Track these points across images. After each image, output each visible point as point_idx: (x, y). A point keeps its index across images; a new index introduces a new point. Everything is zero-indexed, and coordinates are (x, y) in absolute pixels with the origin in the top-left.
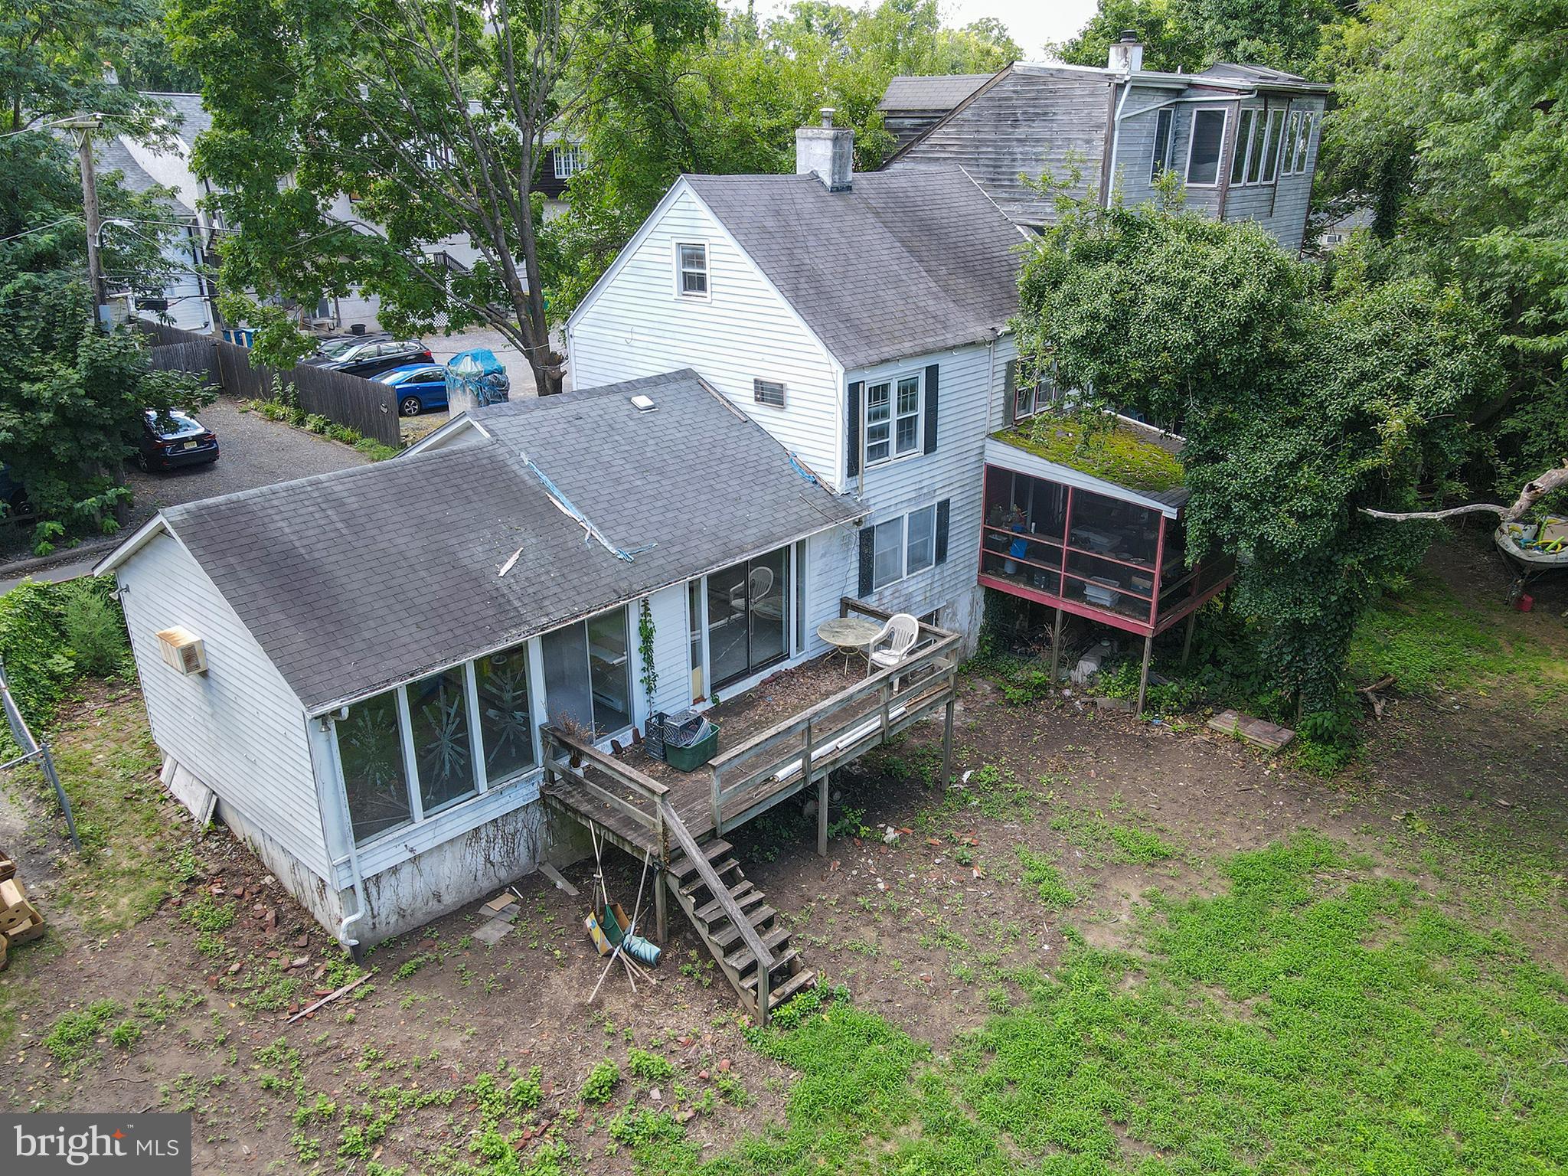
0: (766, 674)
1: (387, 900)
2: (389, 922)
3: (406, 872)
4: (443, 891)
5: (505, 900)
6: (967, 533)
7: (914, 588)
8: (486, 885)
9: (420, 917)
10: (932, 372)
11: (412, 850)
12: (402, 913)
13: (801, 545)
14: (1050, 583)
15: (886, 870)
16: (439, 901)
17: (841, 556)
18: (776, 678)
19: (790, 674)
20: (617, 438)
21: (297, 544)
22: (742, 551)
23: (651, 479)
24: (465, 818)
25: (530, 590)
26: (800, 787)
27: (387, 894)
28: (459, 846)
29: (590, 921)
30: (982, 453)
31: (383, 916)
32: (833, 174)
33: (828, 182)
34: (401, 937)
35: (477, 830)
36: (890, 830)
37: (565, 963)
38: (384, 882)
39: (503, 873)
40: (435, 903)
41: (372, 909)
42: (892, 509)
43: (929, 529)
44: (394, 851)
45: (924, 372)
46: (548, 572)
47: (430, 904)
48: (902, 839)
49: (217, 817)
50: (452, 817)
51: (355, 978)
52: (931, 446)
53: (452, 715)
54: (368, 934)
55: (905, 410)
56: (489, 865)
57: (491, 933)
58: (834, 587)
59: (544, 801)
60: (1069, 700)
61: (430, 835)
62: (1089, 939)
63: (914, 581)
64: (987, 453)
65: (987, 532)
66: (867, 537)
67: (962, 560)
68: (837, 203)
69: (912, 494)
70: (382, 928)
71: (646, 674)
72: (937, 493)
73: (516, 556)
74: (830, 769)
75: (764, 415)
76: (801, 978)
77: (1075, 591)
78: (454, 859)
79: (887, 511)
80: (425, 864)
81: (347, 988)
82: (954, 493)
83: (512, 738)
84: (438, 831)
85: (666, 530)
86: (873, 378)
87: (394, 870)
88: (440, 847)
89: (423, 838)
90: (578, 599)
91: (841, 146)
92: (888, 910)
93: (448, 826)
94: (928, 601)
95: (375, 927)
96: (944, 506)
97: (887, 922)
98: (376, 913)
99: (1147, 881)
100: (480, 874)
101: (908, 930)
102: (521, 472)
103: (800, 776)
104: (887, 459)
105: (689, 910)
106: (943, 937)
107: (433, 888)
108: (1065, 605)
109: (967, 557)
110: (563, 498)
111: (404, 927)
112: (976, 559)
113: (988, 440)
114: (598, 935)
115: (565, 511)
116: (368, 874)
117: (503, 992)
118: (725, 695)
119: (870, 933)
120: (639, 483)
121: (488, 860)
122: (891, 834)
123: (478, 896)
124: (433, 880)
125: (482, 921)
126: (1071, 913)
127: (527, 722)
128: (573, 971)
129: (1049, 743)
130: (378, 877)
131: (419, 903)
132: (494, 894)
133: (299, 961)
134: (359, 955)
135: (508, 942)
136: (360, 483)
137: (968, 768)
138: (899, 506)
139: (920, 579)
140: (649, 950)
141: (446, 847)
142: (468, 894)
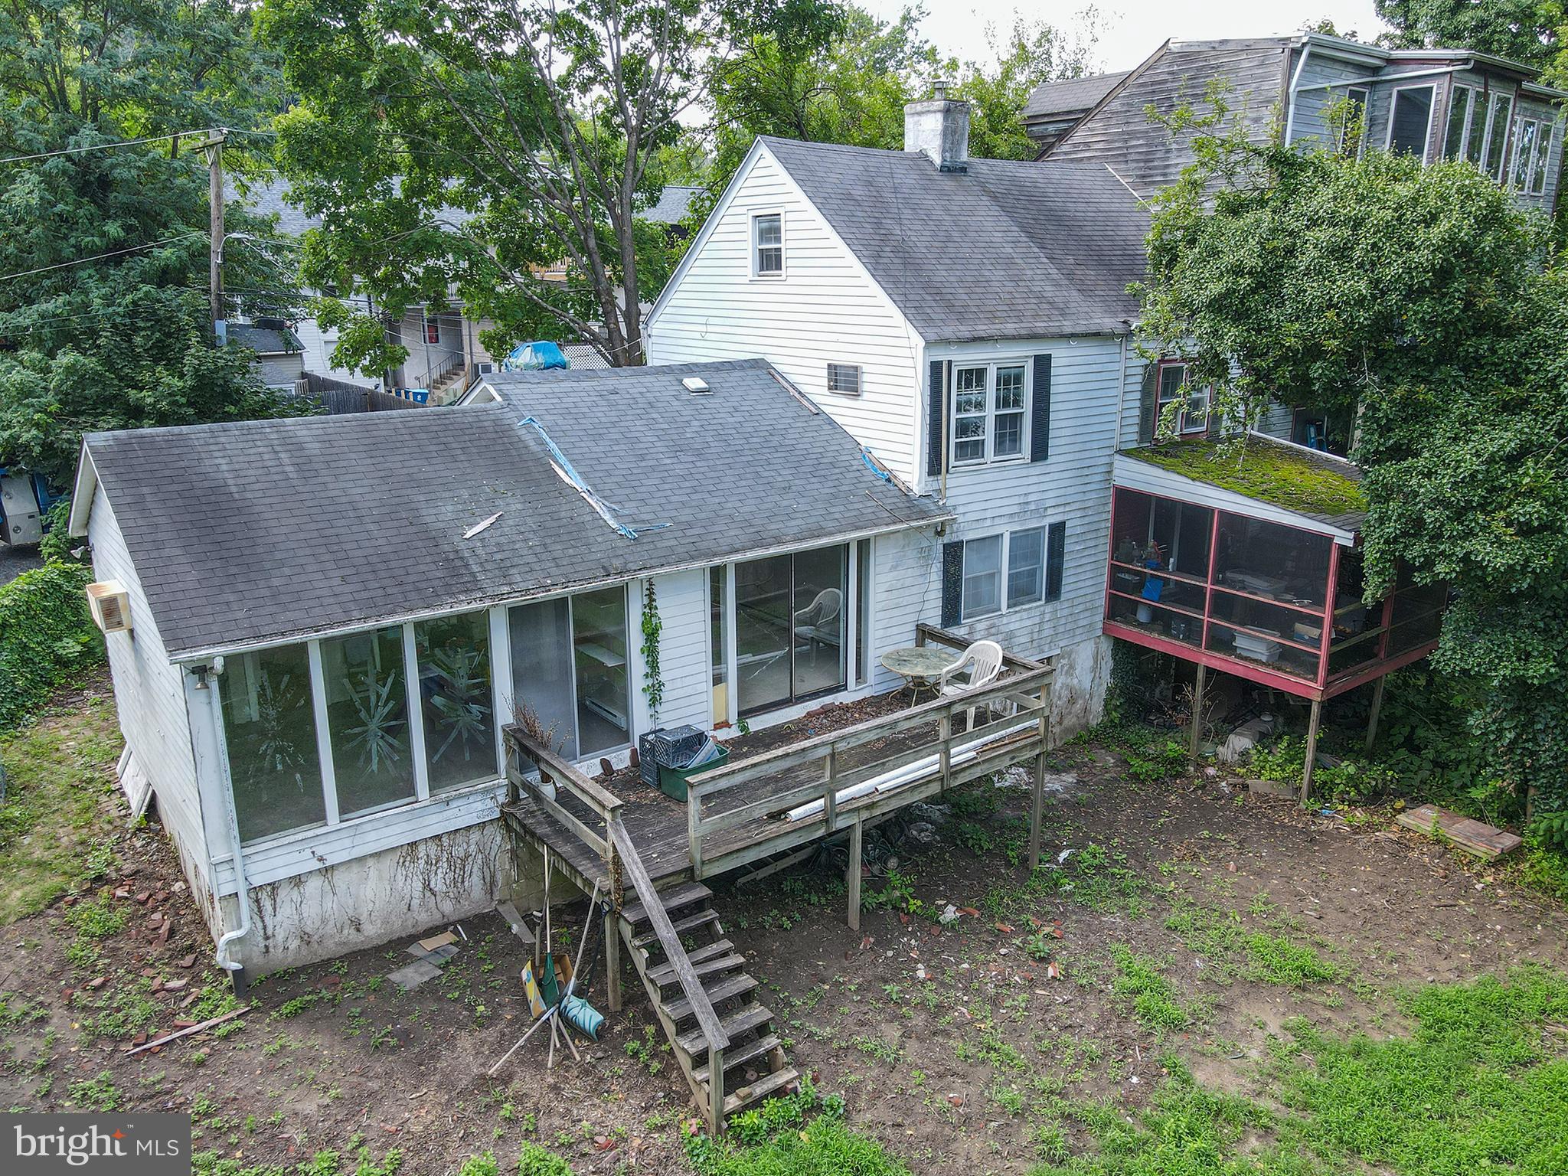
0: (814, 705)
1: (284, 919)
2: (287, 950)
3: (313, 885)
4: (364, 918)
5: (445, 939)
6: (1089, 567)
7: (1017, 625)
8: (424, 918)
9: (330, 948)
10: (1043, 364)
11: (321, 859)
12: (306, 938)
13: (863, 545)
14: (1191, 632)
15: (930, 955)
16: (358, 930)
17: (917, 572)
18: (826, 711)
19: (845, 708)
20: (655, 416)
21: (231, 482)
22: (778, 541)
23: (683, 458)
24: (397, 829)
25: (498, 556)
26: (821, 833)
27: (286, 911)
28: (389, 862)
29: (526, 973)
30: (1109, 472)
31: (280, 938)
32: (944, 151)
33: (937, 160)
34: (303, 969)
35: (413, 845)
36: (951, 908)
37: (484, 1023)
38: (282, 893)
39: (447, 907)
40: (352, 931)
41: (265, 928)
42: (988, 523)
43: (1037, 557)
44: (296, 856)
45: (1031, 362)
46: (525, 540)
47: (346, 932)
48: (963, 920)
49: (152, 808)
50: (377, 825)
51: (228, 1010)
52: (1040, 452)
53: (384, 696)
54: (257, 959)
55: (1006, 405)
56: (428, 894)
57: (410, 977)
58: (909, 609)
59: (504, 819)
60: (1213, 780)
61: (347, 843)
62: (1199, 1077)
63: (1017, 617)
64: (1116, 472)
65: (1114, 570)
66: (953, 553)
67: (1080, 600)
68: (948, 184)
69: (1016, 509)
70: (277, 954)
71: (650, 682)
72: (1050, 511)
74: (865, 815)
75: (836, 406)
76: (781, 1078)
77: (1222, 643)
78: (381, 878)
79: (981, 524)
80: (340, 878)
81: (211, 1023)
82: (1072, 515)
83: (465, 735)
84: (358, 840)
85: (688, 511)
86: (965, 358)
87: (297, 881)
88: (361, 860)
89: (337, 846)
90: (554, 571)
91: (954, 119)
92: (923, 1005)
93: (373, 836)
94: (1035, 644)
95: (267, 951)
96: (1058, 531)
97: (919, 1020)
98: (269, 932)
99: (1293, 1008)
100: (415, 902)
101: (946, 1033)
102: (528, 438)
103: (820, 816)
104: (981, 460)
105: (641, 968)
106: (990, 1049)
107: (351, 913)
108: (1207, 659)
109: (1089, 597)
110: (569, 467)
111: (307, 957)
112: (1101, 602)
113: (1117, 457)
114: (532, 990)
115: (567, 480)
116: (257, 882)
117: (393, 1050)
118: (756, 724)
119: (893, 1033)
120: (668, 461)
121: (427, 886)
122: (950, 913)
123: (413, 931)
124: (350, 902)
125: (406, 960)
126: (1177, 1039)
127: (488, 719)
128: (491, 1034)
129: (1179, 829)
130: (274, 887)
131: (330, 928)
132: (431, 932)
133: (175, 983)
134: (242, 984)
135: (429, 990)
136: (330, 431)
137: (1068, 847)
138: (997, 521)
139: (1025, 615)
140: (588, 1016)
141: (371, 862)
142: (399, 927)
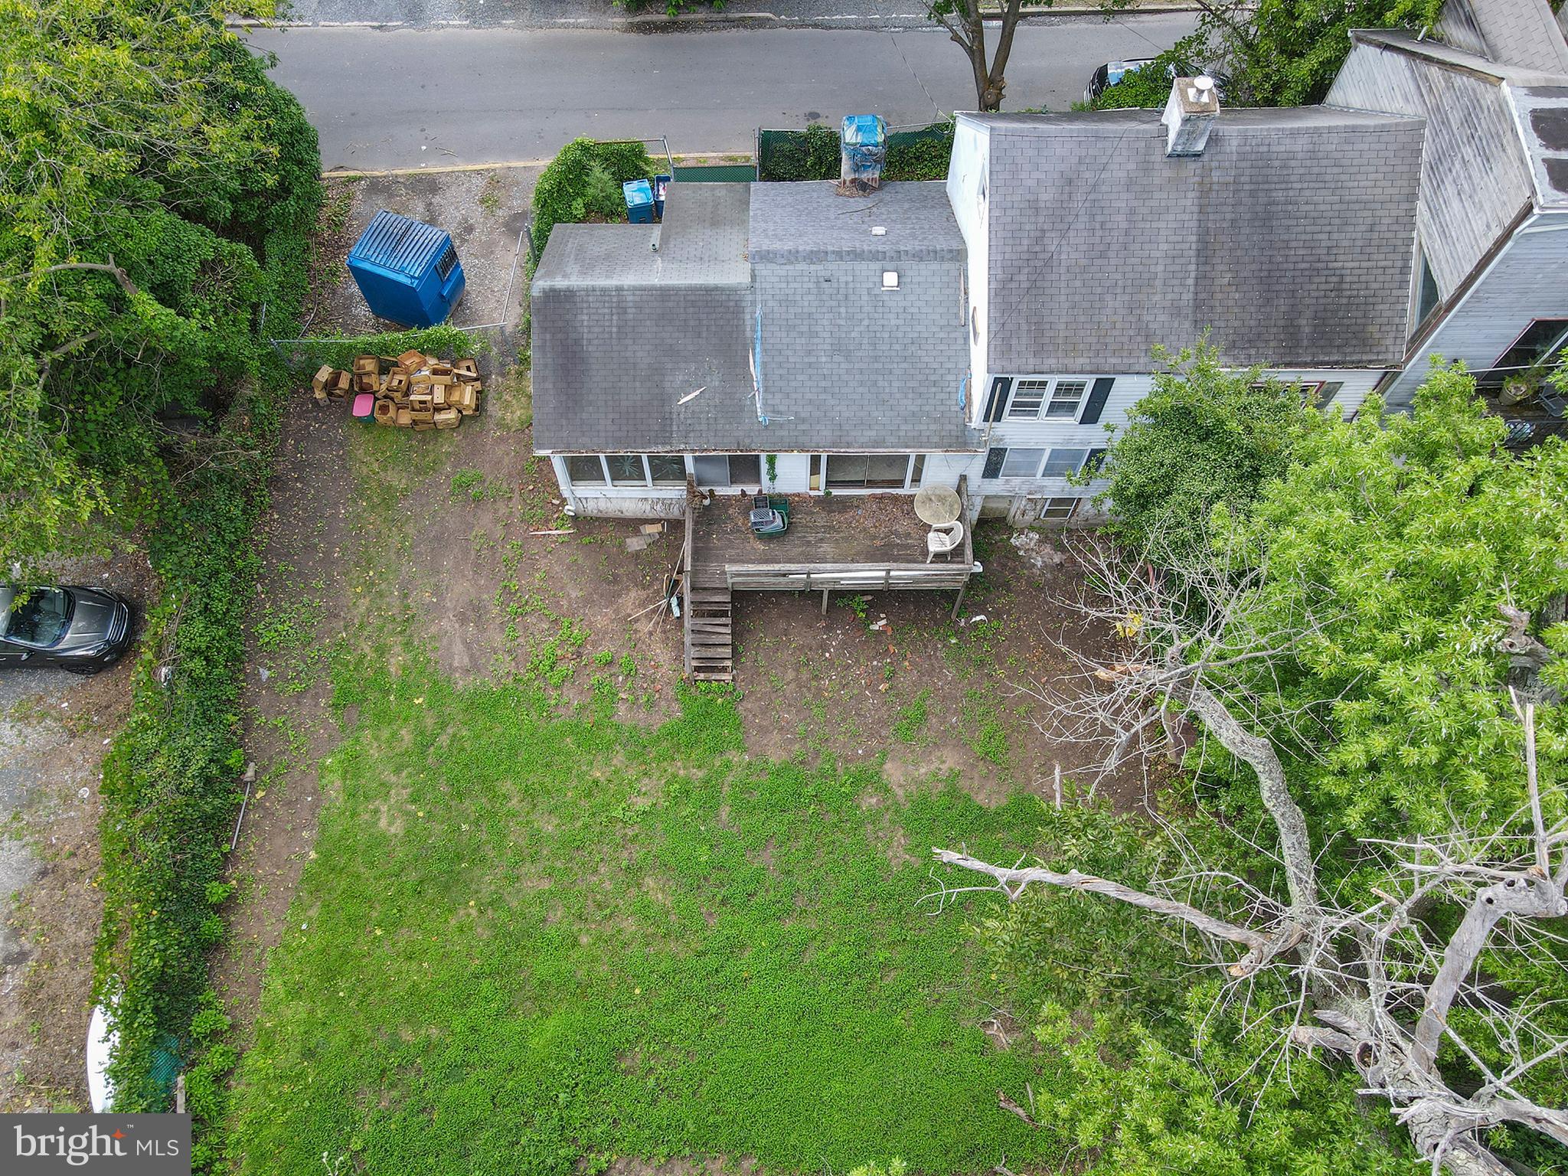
0: (878, 491)
1: (592, 507)
2: (592, 513)
5: (657, 528)
7: (1050, 484)
8: (651, 516)
9: (611, 515)
10: (1105, 383)
11: (603, 494)
12: (598, 512)
16: (623, 513)
18: (882, 497)
19: (895, 499)
20: (842, 310)
21: (585, 336)
26: (800, 589)
27: (592, 503)
28: (635, 501)
31: (589, 509)
32: (1175, 144)
33: (1171, 145)
35: (646, 498)
36: (884, 622)
37: (644, 588)
38: (590, 500)
39: (661, 514)
40: (620, 513)
42: (1032, 443)
43: (1076, 460)
44: (593, 491)
45: (1093, 381)
46: (708, 413)
47: (616, 513)
48: (880, 633)
51: (567, 529)
52: (1090, 420)
54: (581, 514)
55: (1064, 397)
57: (634, 544)
58: (956, 470)
61: (615, 493)
63: (1050, 481)
66: (997, 452)
69: (1060, 440)
70: (588, 512)
71: (771, 472)
72: (1092, 444)
73: (698, 392)
76: (724, 677)
78: (631, 504)
79: (1026, 443)
80: (614, 501)
81: (560, 532)
83: (670, 471)
84: (620, 493)
85: (809, 408)
86: (1028, 377)
87: (595, 498)
88: (623, 498)
89: (611, 493)
93: (627, 493)
94: (1066, 492)
95: (584, 511)
96: (1099, 452)
98: (585, 507)
99: (965, 764)
100: (648, 512)
101: (809, 689)
102: (748, 322)
103: (802, 584)
104: (1032, 418)
107: (619, 509)
110: (757, 357)
111: (599, 516)
114: (665, 585)
115: (752, 368)
116: (579, 496)
117: (609, 583)
118: (838, 492)
121: (653, 509)
122: (878, 626)
124: (619, 506)
126: (899, 746)
127: (682, 470)
128: (643, 594)
130: (585, 498)
131: (611, 511)
132: (651, 522)
134: (573, 520)
135: (637, 555)
136: (644, 298)
137: (985, 615)
138: (1040, 444)
139: (1058, 481)
140: (675, 612)
141: (627, 499)
142: (639, 516)
